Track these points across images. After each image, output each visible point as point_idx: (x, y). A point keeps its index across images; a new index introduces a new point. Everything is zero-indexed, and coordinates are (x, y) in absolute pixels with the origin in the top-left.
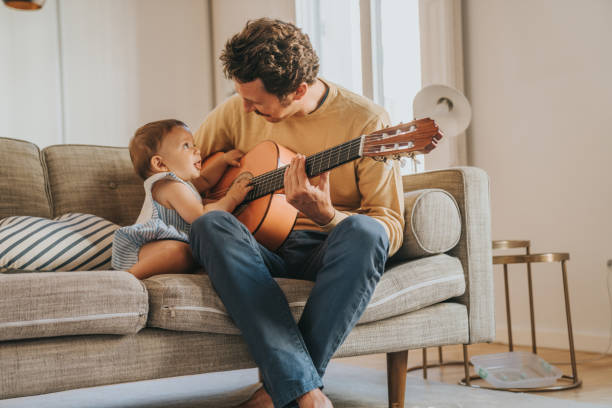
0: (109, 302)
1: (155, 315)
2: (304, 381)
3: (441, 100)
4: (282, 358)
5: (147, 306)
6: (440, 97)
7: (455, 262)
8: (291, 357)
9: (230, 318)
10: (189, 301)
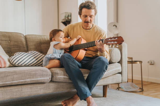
0: (42, 75)
1: (53, 78)
2: (87, 94)
3: (114, 26)
4: (82, 89)
5: (51, 76)
6: (114, 25)
7: (119, 64)
8: (84, 88)
9: (70, 79)
10: (61, 75)
